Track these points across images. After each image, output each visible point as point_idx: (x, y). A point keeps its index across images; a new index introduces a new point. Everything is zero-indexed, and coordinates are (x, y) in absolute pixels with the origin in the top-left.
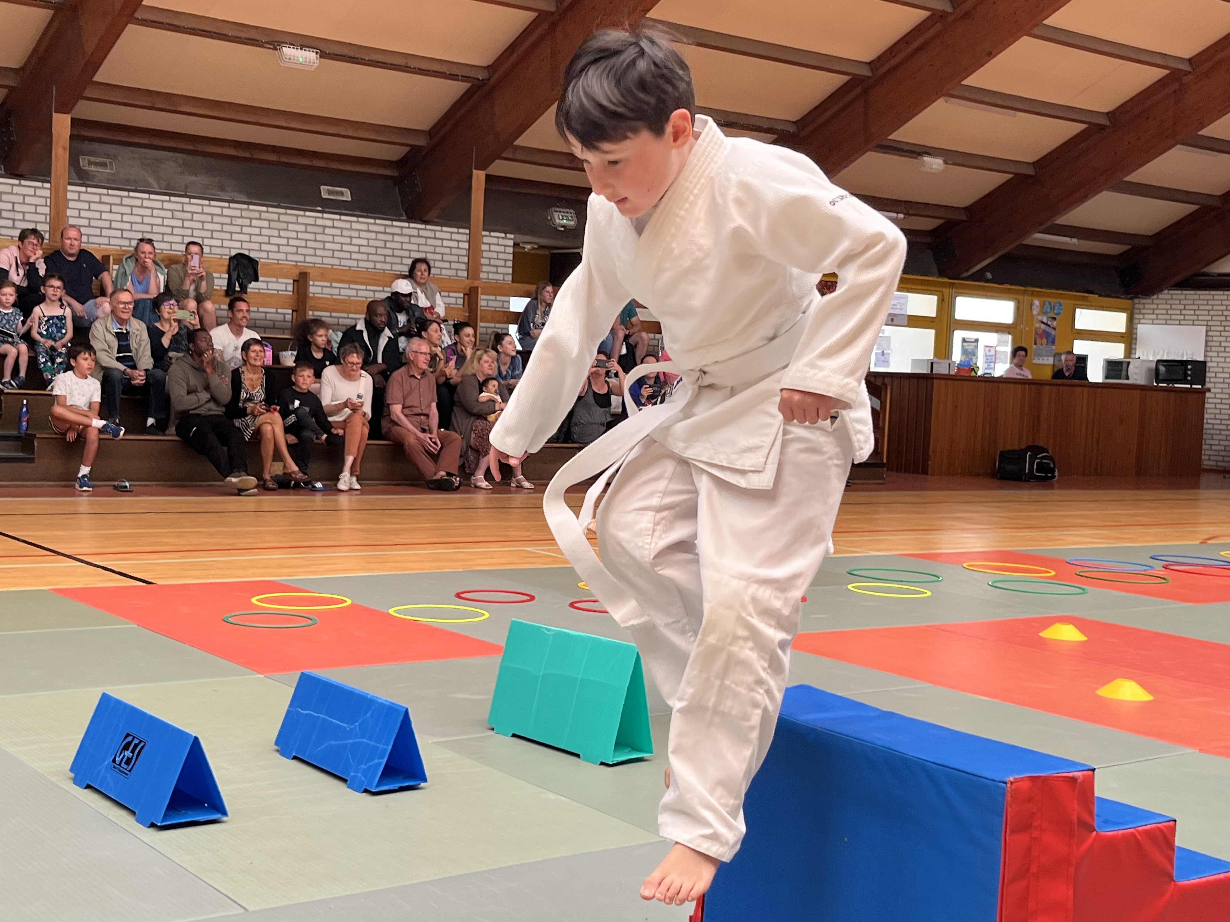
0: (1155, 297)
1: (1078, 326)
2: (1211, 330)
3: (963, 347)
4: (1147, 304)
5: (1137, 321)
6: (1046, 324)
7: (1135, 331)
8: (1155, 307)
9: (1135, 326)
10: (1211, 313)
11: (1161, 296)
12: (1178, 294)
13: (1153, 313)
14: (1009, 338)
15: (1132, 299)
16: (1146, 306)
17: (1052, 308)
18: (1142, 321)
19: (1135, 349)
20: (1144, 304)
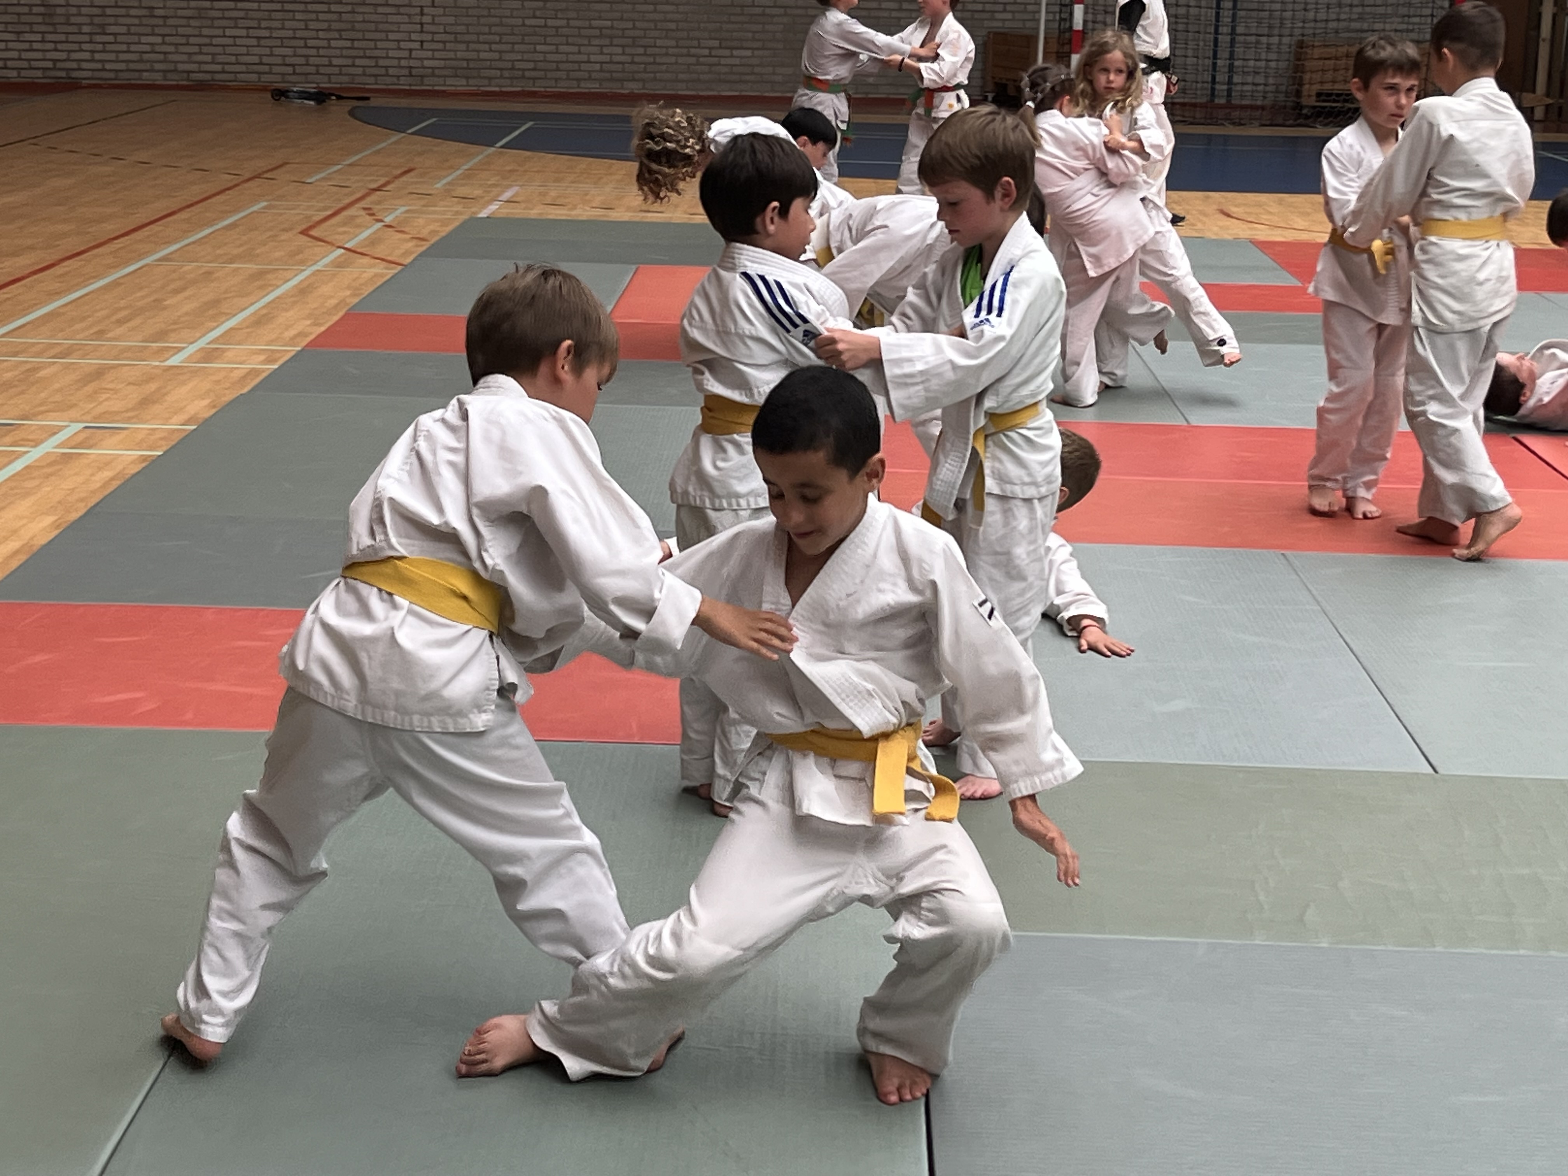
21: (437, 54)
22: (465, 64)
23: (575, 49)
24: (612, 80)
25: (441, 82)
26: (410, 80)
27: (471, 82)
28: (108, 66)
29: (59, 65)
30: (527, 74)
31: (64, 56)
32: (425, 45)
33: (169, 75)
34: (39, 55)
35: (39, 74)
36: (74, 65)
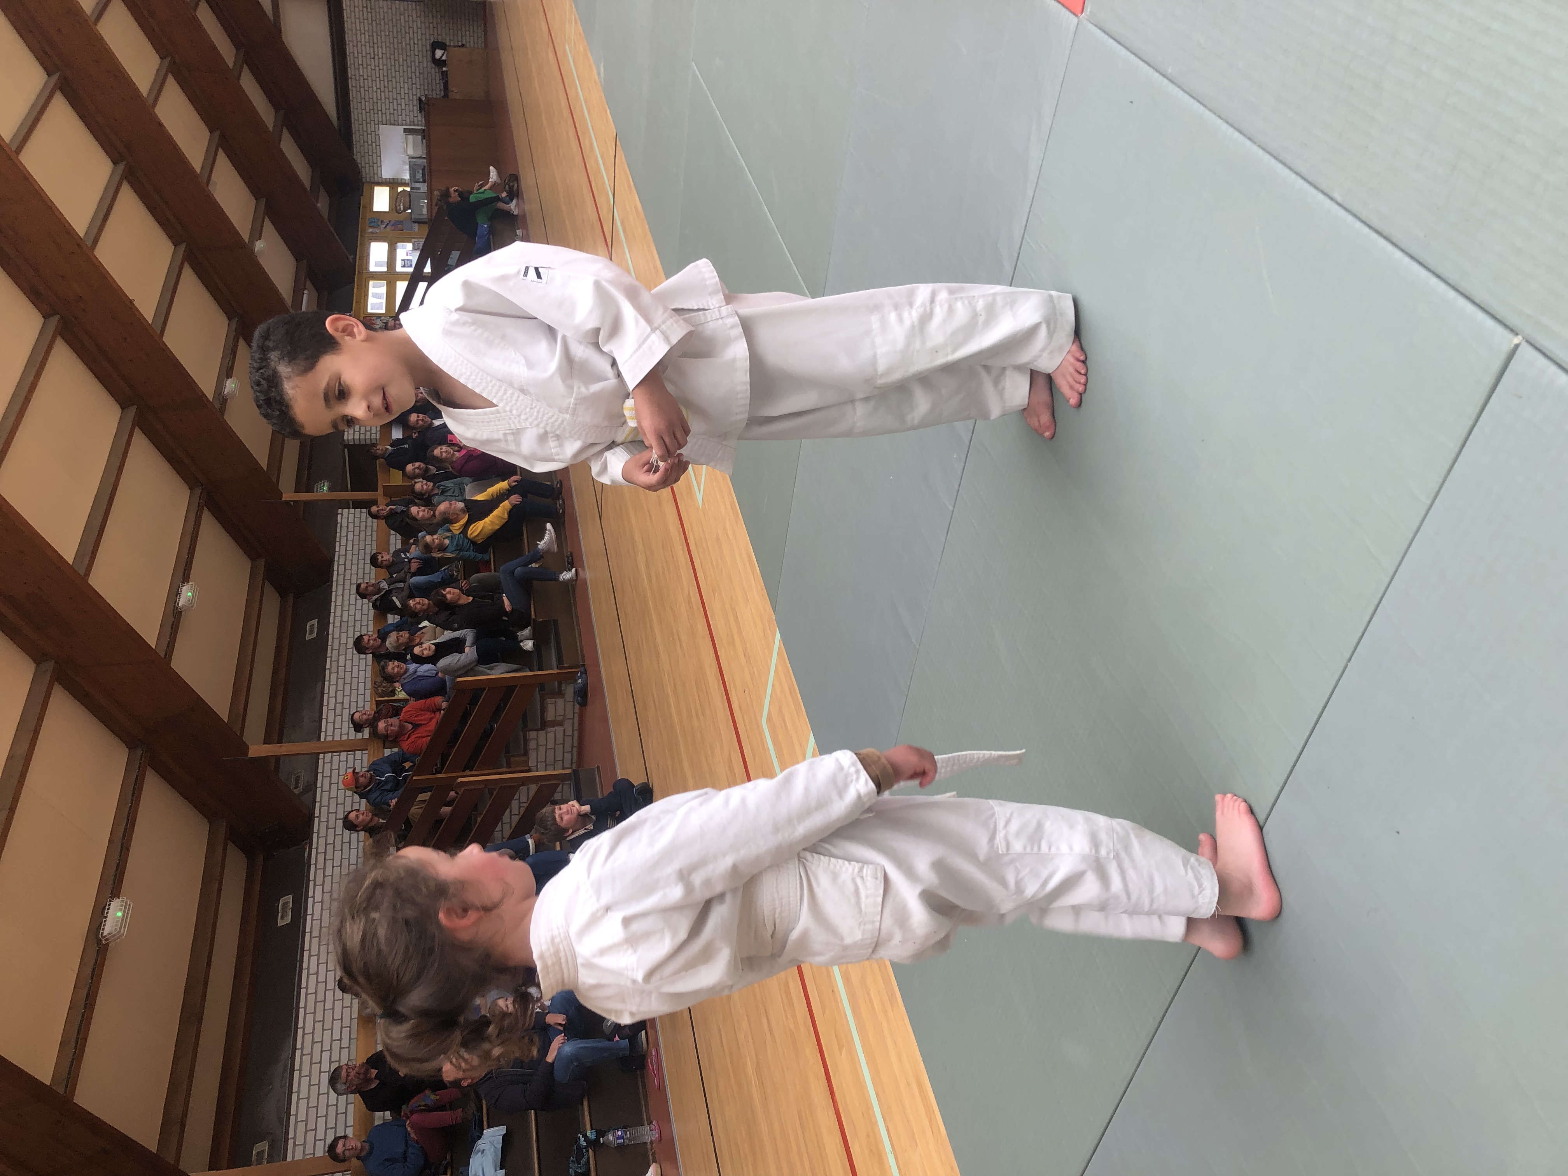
0: (359, 165)
1: (387, 210)
2: (382, 122)
3: (408, 267)
4: (365, 172)
5: (380, 179)
6: (387, 225)
7: (388, 180)
8: (367, 165)
9: (384, 180)
10: (368, 121)
11: (359, 161)
12: (356, 148)
13: (373, 166)
14: (399, 244)
15: (362, 183)
17: (374, 222)
18: (380, 175)
19: (402, 179)
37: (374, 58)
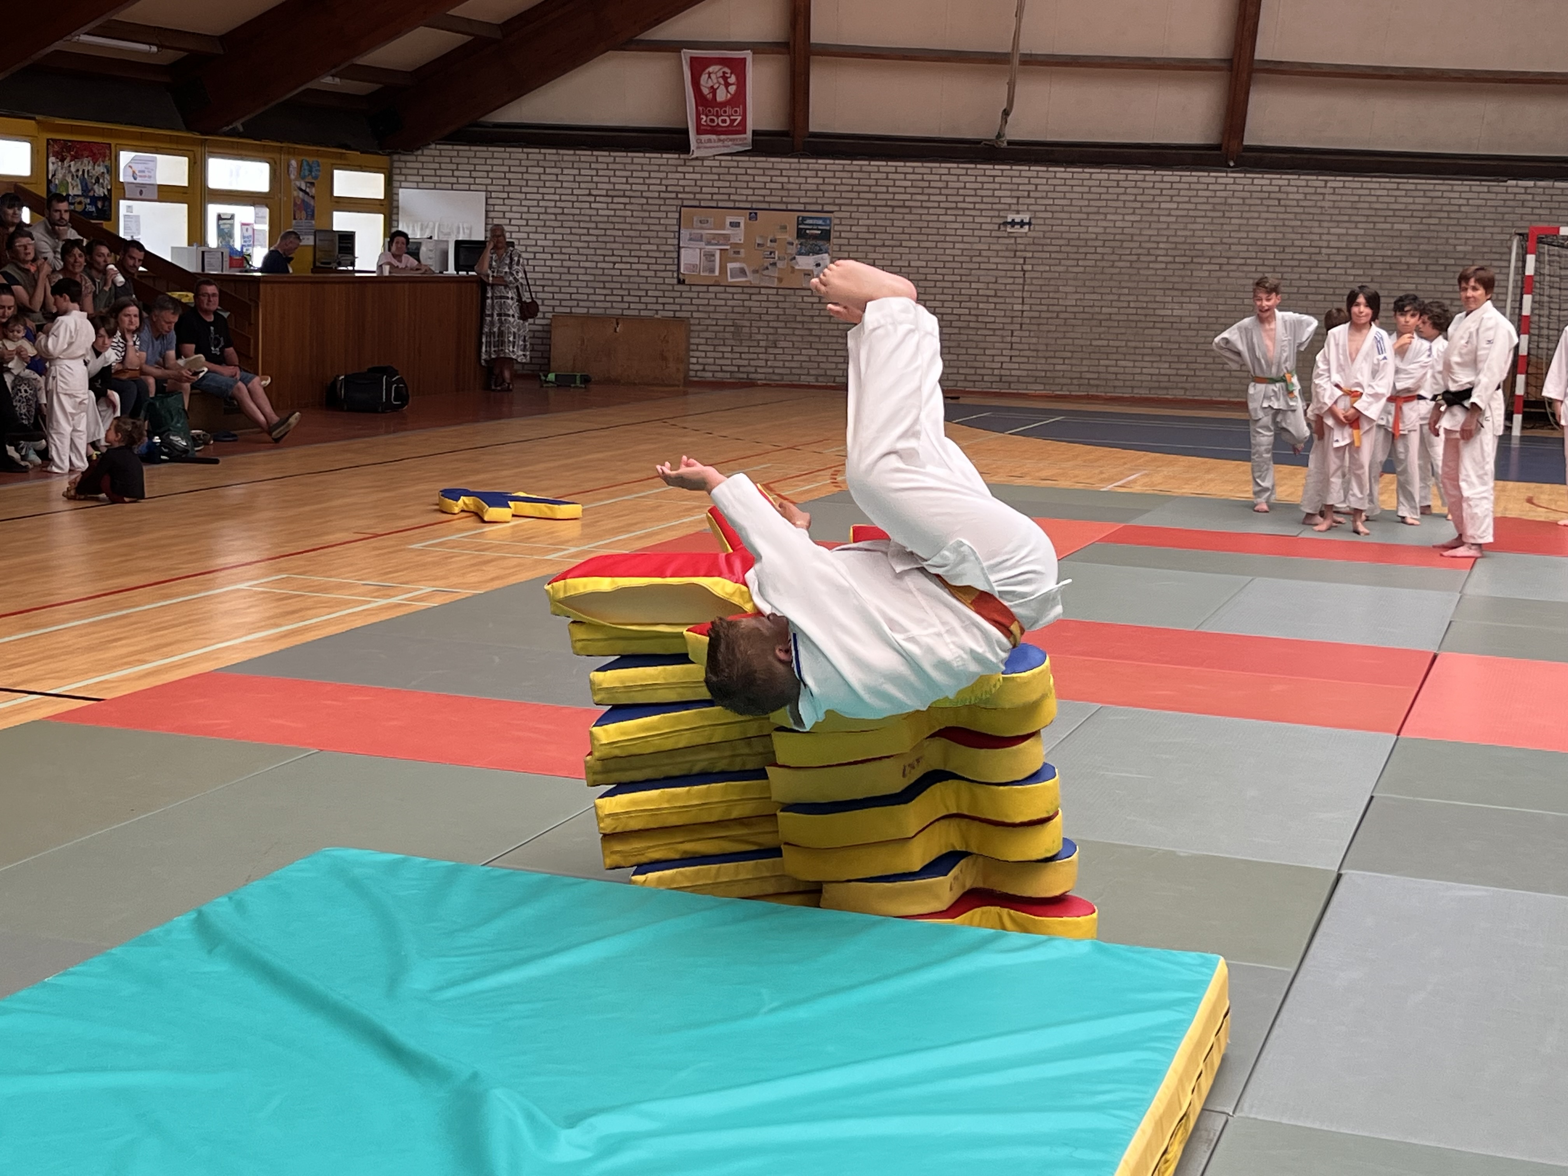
0: (419, 152)
1: (336, 194)
2: (491, 197)
3: (218, 226)
4: (410, 162)
5: (397, 185)
6: (304, 191)
7: (395, 197)
8: (419, 166)
9: (395, 191)
10: (491, 175)
11: (426, 152)
12: (448, 150)
13: (418, 175)
14: (266, 211)
15: (389, 154)
16: (409, 165)
17: (311, 171)
18: (403, 184)
20: (405, 162)
21: (1022, 366)
22: (1043, 374)
23: (1131, 364)
24: (1159, 388)
25: (1024, 386)
26: (1000, 385)
27: (1047, 387)
28: (777, 371)
29: (742, 369)
30: (1092, 382)
31: (746, 363)
32: (1014, 359)
33: (820, 379)
34: (729, 362)
35: (728, 375)
36: (753, 370)
37: (590, 195)
